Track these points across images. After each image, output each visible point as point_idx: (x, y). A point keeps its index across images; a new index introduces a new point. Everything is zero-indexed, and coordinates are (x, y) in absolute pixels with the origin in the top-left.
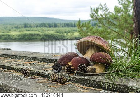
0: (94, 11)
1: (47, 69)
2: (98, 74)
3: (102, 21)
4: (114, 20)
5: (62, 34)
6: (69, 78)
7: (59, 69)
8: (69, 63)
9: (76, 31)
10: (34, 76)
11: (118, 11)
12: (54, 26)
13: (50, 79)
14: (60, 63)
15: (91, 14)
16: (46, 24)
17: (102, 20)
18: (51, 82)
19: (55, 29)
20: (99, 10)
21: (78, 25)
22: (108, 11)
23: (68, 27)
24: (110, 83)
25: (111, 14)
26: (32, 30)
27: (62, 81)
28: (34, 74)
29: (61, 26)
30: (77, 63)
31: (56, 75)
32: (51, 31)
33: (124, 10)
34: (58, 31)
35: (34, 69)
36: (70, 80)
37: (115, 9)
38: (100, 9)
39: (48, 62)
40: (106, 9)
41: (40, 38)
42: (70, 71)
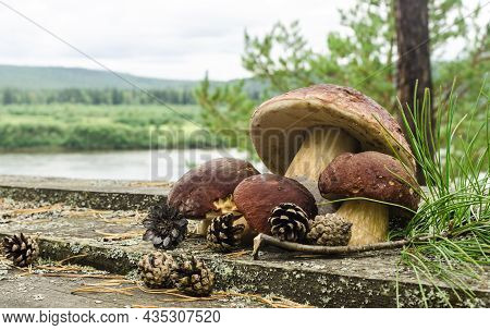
0: (258, 46)
1: (116, 236)
2: (362, 251)
3: (285, 82)
4: (326, 78)
5: (138, 129)
6: (228, 271)
7: (174, 233)
8: (219, 205)
9: (189, 118)
10: (58, 267)
11: (338, 50)
12: (110, 100)
13: (134, 278)
14: (180, 204)
15: (247, 57)
16: (83, 93)
17: (285, 78)
18: (143, 288)
19: (114, 110)
20: (274, 42)
21: (202, 95)
22: (306, 48)
23: (162, 104)
24: (442, 288)
25: (315, 58)
26: (34, 114)
27: (198, 285)
28: (55, 258)
29: (138, 99)
30: (263, 202)
31: (165, 259)
32: (101, 119)
33: (359, 46)
34: (126, 117)
35: (55, 235)
36: (235, 280)
37: (329, 41)
38: (278, 39)
39: (115, 210)
40: (300, 40)
41: (62, 141)
42: (230, 239)
